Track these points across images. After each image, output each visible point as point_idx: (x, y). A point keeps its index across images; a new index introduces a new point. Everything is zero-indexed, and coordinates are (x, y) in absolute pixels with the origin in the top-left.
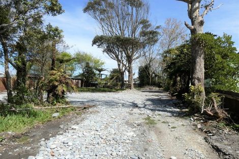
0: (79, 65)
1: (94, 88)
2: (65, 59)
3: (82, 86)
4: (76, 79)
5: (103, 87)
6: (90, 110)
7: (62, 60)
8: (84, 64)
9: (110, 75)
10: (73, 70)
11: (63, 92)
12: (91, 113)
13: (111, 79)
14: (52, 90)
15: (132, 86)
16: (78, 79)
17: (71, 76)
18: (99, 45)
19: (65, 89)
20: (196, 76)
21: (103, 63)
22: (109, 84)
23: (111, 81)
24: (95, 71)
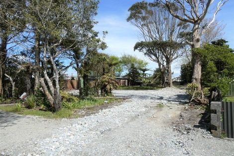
0: (125, 66)
1: (139, 86)
2: (113, 63)
3: (128, 84)
4: (123, 79)
5: (147, 86)
6: (127, 100)
7: (111, 64)
8: (129, 66)
9: (154, 74)
10: (120, 71)
11: (110, 89)
12: (127, 101)
13: (155, 78)
14: (104, 88)
15: (171, 84)
16: (125, 79)
17: (119, 76)
18: (140, 50)
19: (112, 87)
20: (194, 77)
21: (147, 64)
22: (152, 82)
23: (155, 79)
24: (139, 71)
